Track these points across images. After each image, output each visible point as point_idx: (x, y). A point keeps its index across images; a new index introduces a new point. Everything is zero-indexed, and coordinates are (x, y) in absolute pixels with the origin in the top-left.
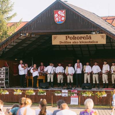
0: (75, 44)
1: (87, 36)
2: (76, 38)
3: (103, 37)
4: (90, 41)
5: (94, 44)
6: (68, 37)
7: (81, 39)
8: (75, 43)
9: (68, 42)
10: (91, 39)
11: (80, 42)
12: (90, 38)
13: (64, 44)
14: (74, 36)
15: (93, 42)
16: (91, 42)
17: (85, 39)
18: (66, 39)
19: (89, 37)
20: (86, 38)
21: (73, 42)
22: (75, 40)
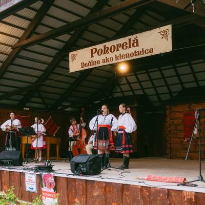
0: (108, 63)
1: (130, 40)
2: (109, 51)
3: (164, 34)
4: (135, 52)
5: (145, 55)
6: (94, 51)
7: (118, 50)
8: (107, 60)
9: (95, 63)
10: (137, 45)
11: (117, 58)
12: (135, 44)
13: (88, 68)
14: (105, 46)
15: (143, 51)
16: (139, 53)
17: (127, 47)
18: (92, 56)
19: (134, 41)
20: (128, 45)
21: (104, 61)
22: (106, 55)
